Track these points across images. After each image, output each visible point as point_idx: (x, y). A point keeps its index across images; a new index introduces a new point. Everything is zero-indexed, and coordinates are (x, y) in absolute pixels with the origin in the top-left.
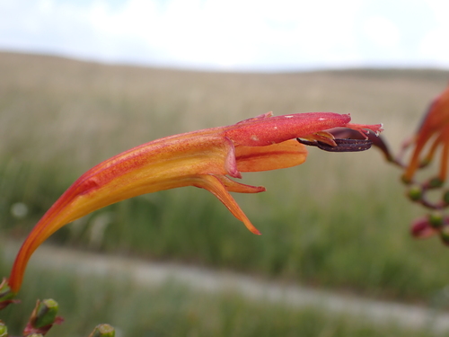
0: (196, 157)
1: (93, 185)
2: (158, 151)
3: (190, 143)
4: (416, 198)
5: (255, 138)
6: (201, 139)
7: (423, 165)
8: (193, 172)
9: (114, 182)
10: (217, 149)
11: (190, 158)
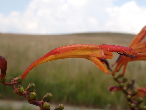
0: (90, 51)
1: (58, 53)
2: (80, 47)
3: (90, 47)
4: (116, 80)
5: (109, 49)
6: (93, 46)
7: (118, 71)
8: (88, 55)
9: (64, 53)
10: (97, 50)
11: (88, 51)
